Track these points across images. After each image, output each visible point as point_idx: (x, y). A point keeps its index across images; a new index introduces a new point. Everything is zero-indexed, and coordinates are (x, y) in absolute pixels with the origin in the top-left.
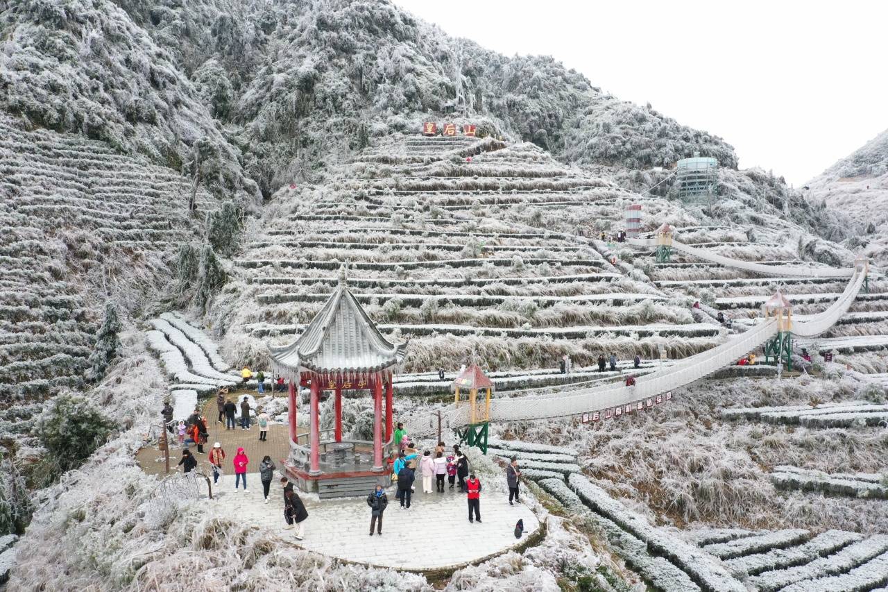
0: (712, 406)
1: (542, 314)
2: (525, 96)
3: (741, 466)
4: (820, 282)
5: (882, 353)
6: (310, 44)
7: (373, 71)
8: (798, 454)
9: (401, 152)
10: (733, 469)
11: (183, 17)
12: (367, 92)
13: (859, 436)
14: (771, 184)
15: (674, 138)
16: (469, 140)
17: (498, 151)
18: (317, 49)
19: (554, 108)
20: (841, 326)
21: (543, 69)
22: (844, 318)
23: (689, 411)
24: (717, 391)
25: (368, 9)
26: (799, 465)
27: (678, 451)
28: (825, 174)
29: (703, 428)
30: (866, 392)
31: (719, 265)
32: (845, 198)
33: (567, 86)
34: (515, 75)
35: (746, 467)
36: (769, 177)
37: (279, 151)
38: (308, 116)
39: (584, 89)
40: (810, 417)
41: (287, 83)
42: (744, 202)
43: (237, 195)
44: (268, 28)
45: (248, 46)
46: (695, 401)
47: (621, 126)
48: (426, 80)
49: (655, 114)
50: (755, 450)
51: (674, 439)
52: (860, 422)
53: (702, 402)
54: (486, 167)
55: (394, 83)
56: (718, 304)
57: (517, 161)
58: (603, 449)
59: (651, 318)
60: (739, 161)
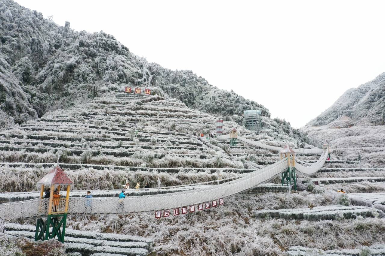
0: (250, 209)
1: (157, 161)
2: (179, 85)
3: (266, 247)
4: (308, 155)
5: (343, 184)
6: (75, 52)
7: (104, 65)
8: (304, 238)
9: (113, 99)
10: (261, 249)
11: (17, 41)
12: (100, 74)
13: (340, 225)
14: (284, 124)
15: (243, 103)
16: (147, 96)
17: (160, 101)
18: (78, 54)
19: (192, 91)
20: (320, 173)
21: (188, 75)
22: (321, 169)
23: (235, 212)
24: (253, 200)
25: (105, 40)
26: (305, 245)
27: (224, 237)
28: (306, 125)
29: (243, 223)
30: (340, 199)
31: (260, 148)
32: (315, 132)
33: (198, 83)
34: (175, 77)
35: (269, 247)
36: (283, 121)
37: (52, 97)
38: (69, 83)
39: (205, 84)
40: (309, 214)
41: (61, 68)
42: (273, 130)
43: (22, 115)
44: (57, 47)
45: (45, 53)
46: (239, 206)
47: (220, 98)
48: (129, 71)
49: (235, 94)
50: (276, 237)
51: (222, 229)
52: (340, 215)
53: (244, 207)
54: (153, 107)
55: (113, 70)
56: (258, 162)
57: (169, 105)
58: (173, 238)
59: (220, 165)
60: (271, 115)
